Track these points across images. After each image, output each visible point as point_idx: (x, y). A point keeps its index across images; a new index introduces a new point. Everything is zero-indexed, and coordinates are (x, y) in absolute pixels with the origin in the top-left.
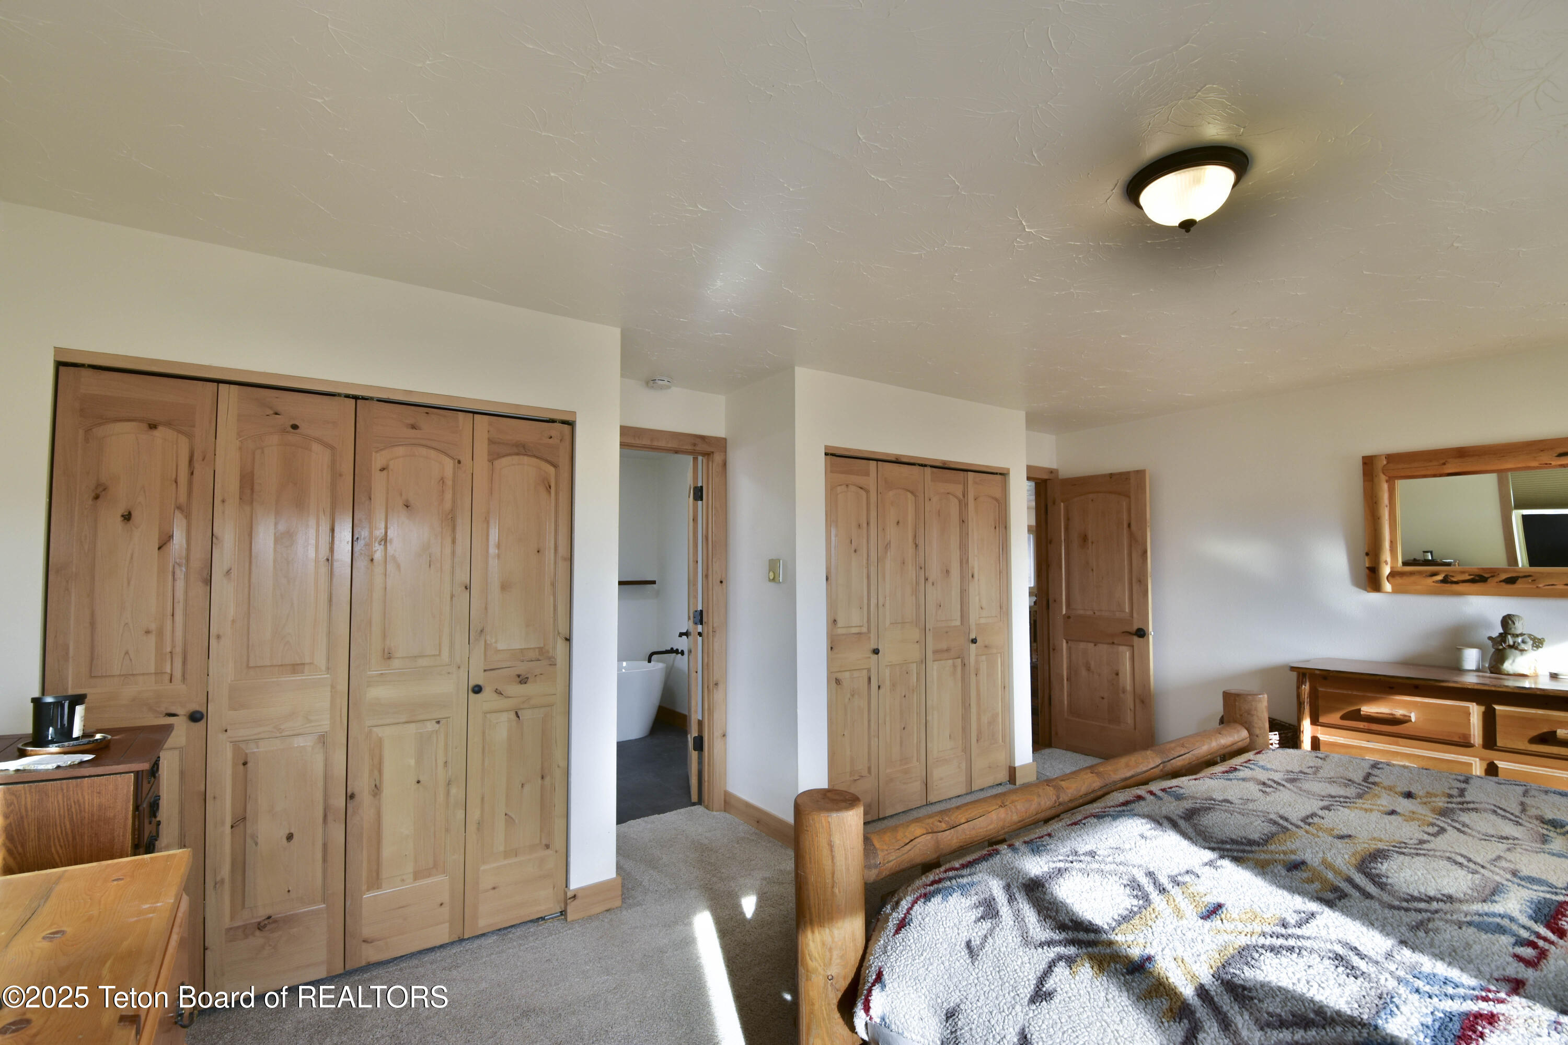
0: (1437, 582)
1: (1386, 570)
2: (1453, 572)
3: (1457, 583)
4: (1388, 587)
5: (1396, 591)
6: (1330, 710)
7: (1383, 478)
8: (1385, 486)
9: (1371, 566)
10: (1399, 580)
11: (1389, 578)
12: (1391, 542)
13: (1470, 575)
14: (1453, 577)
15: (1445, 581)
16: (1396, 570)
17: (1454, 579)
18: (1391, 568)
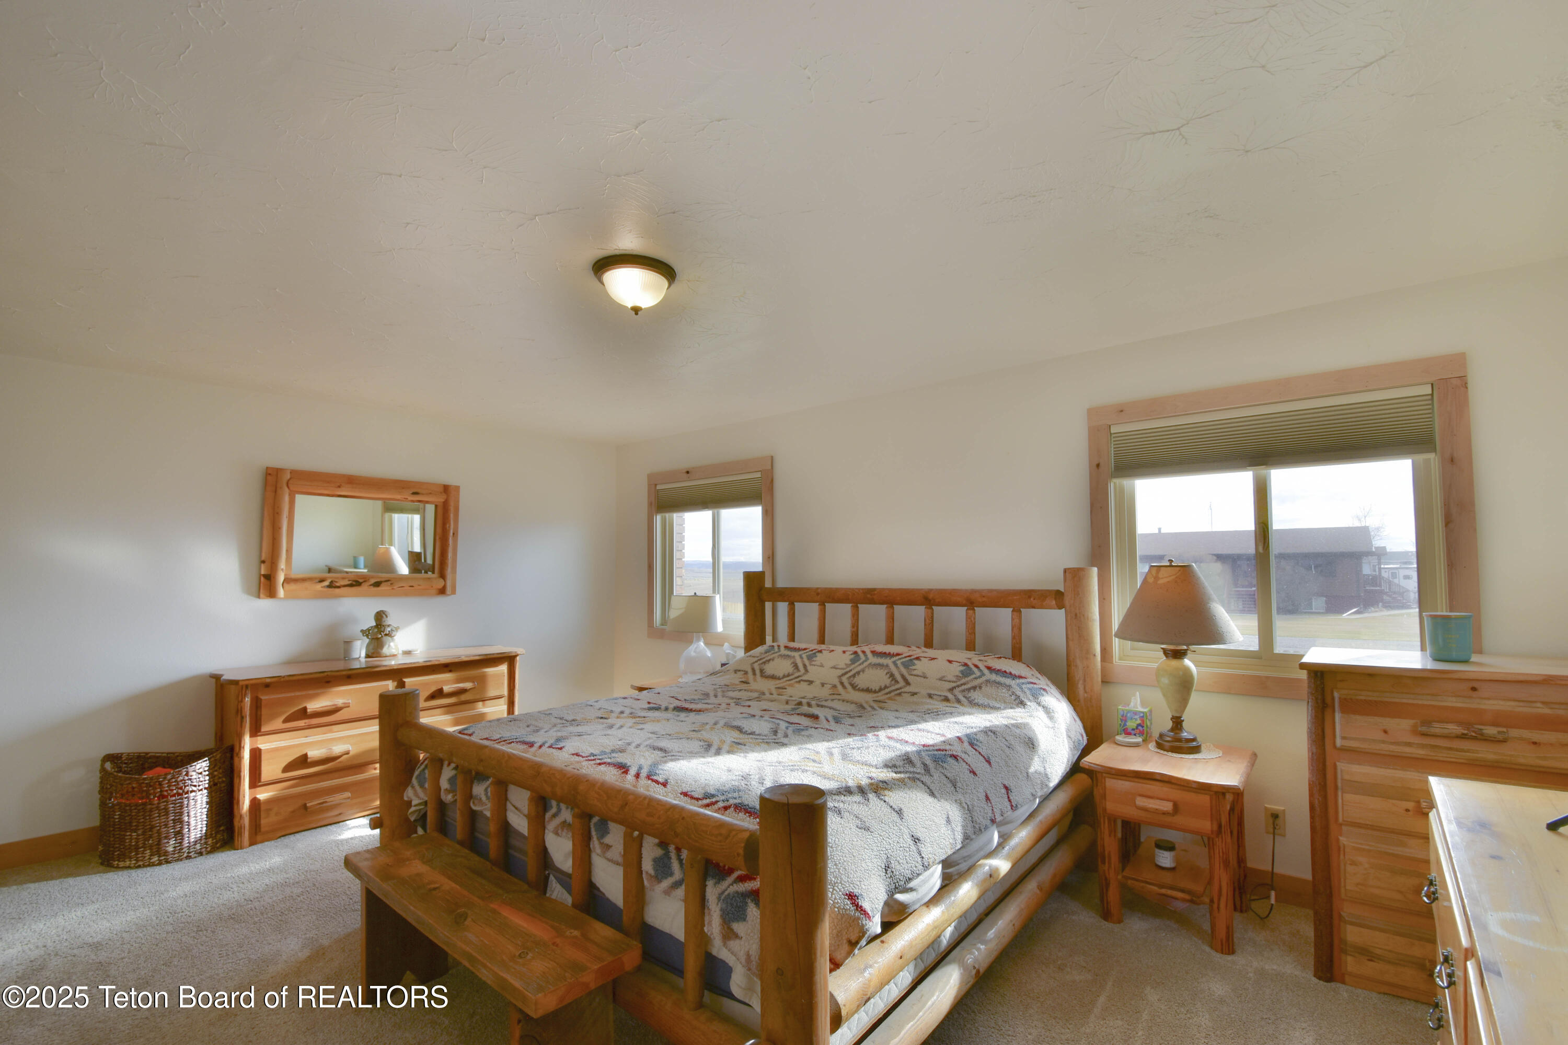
0: (324, 587)
1: (281, 577)
2: (337, 578)
3: (339, 587)
4: (281, 592)
5: (287, 597)
6: (273, 717)
7: (287, 491)
8: (287, 498)
9: (266, 573)
10: (292, 587)
11: (285, 584)
12: (287, 551)
13: (349, 581)
14: (336, 582)
15: (331, 586)
16: (289, 577)
17: (338, 584)
18: (285, 575)
